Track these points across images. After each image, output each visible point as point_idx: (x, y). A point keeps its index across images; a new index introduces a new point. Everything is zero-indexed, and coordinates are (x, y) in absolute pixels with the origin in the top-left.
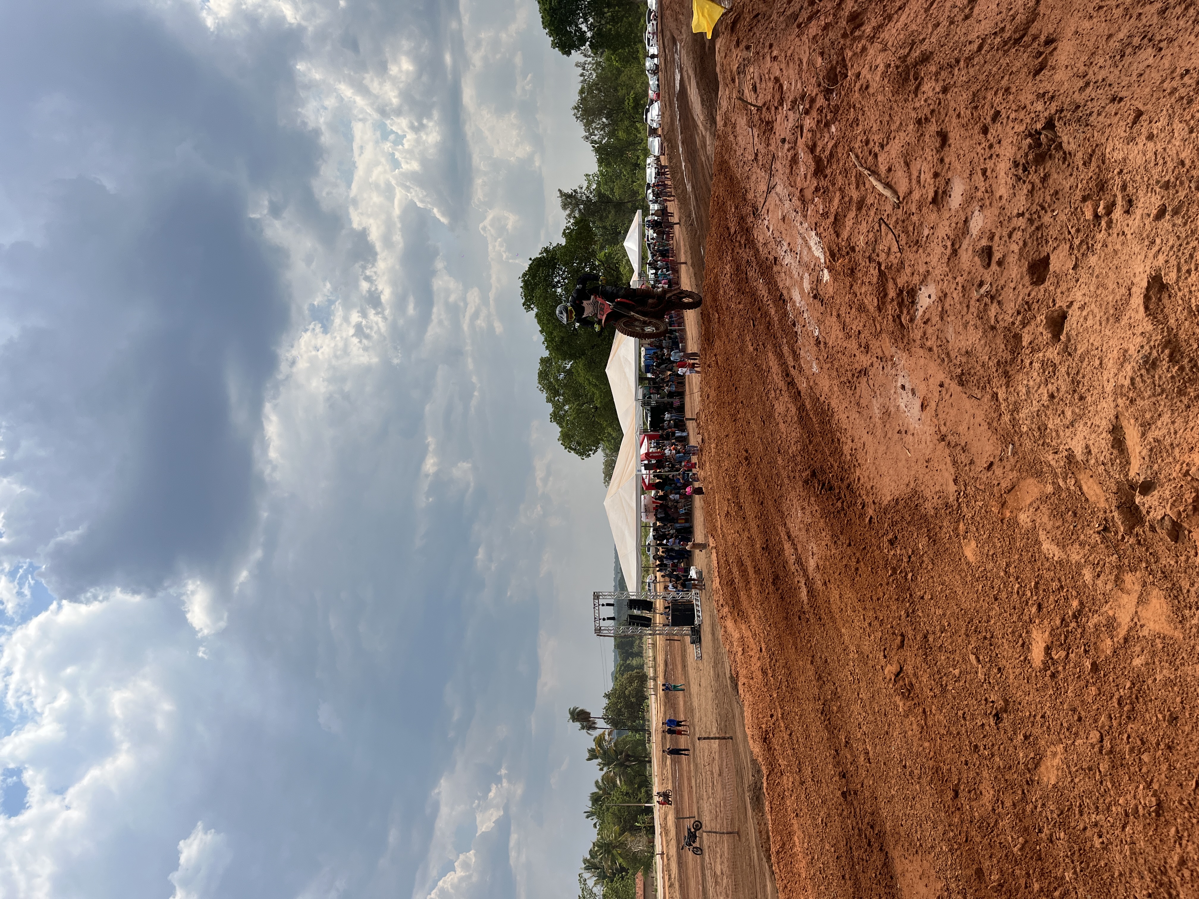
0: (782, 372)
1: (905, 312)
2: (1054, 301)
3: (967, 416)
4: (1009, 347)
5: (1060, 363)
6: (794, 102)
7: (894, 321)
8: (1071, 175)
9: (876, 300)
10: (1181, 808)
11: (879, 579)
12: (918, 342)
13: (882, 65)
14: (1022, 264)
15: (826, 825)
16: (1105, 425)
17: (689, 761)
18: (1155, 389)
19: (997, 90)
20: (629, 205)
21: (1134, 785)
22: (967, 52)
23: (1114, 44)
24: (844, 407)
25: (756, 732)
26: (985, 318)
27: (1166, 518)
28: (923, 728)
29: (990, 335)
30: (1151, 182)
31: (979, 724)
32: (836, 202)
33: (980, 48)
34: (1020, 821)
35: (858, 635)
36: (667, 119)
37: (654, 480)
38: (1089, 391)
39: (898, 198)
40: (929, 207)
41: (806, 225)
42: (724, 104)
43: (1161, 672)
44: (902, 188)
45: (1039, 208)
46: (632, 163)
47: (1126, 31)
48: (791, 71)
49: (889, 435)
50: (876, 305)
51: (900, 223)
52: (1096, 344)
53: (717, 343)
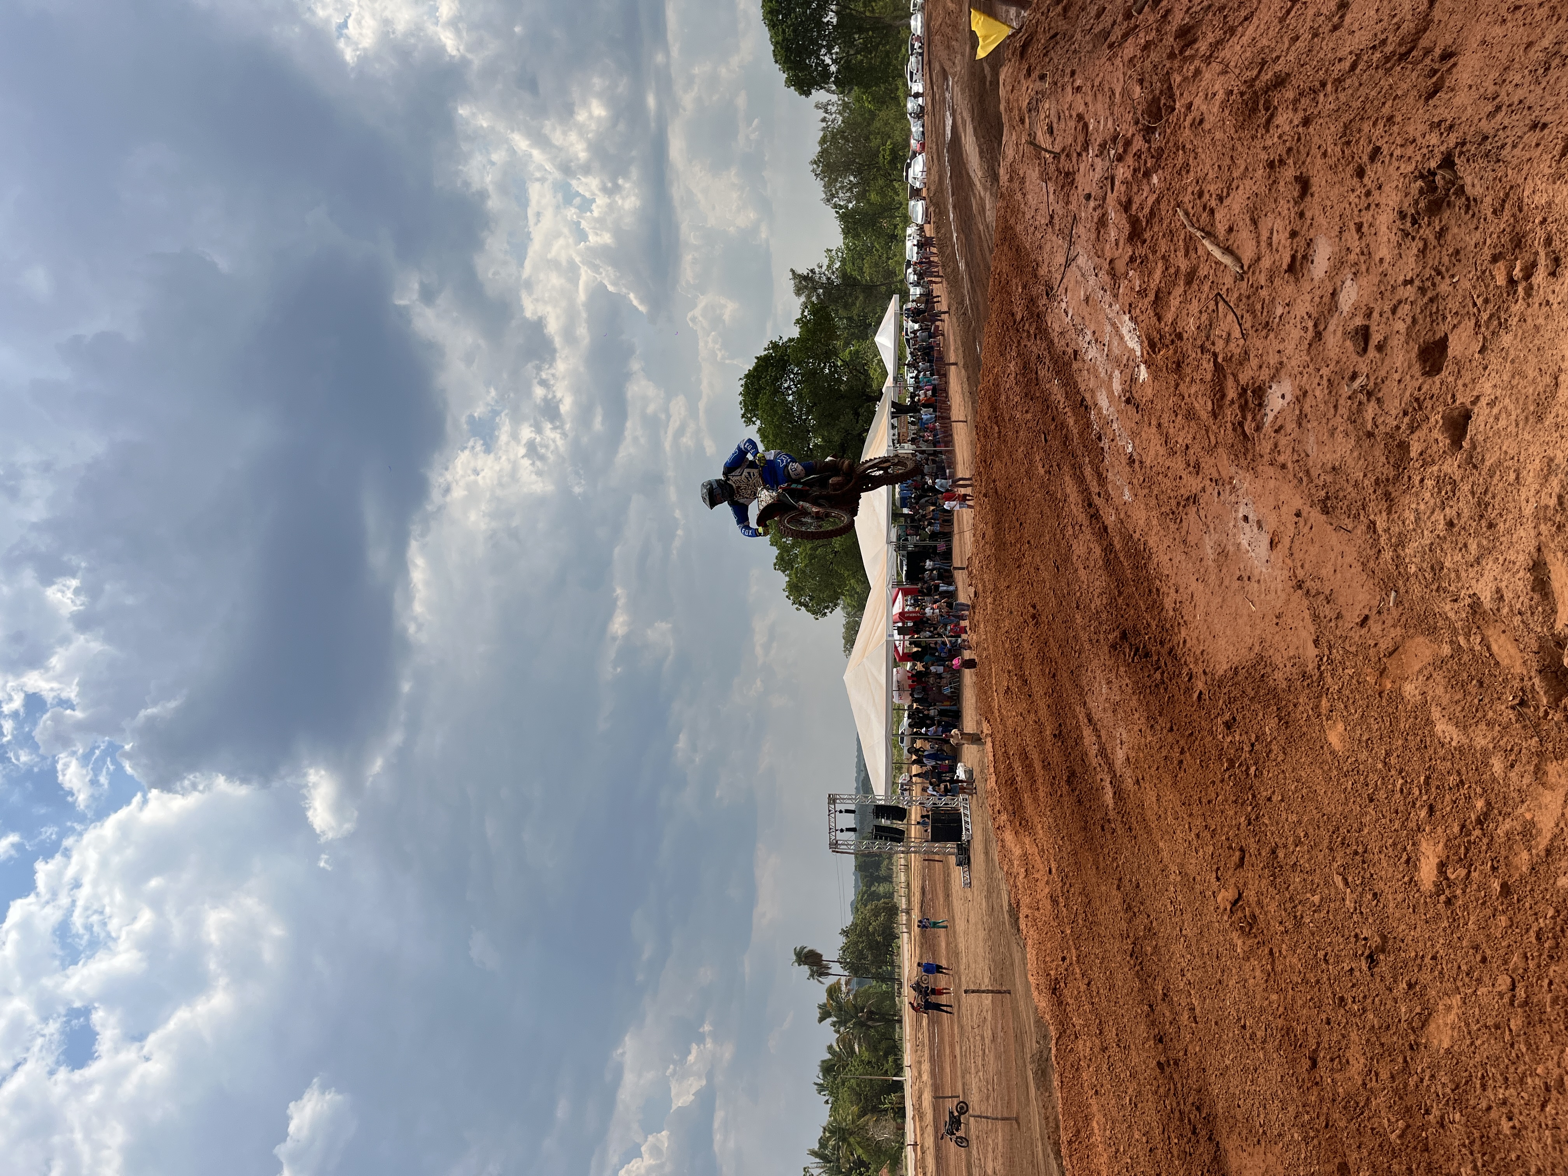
0: (1083, 501)
1: (1249, 418)
2: (1453, 396)
3: (1332, 555)
4: (1392, 461)
5: (1462, 480)
6: (1103, 146)
7: (1234, 430)
8: (1477, 228)
9: (1210, 404)
11: (1211, 775)
12: (1267, 458)
13: (1221, 92)
14: (1409, 349)
15: (1136, 1106)
16: (1522, 559)
17: (952, 1022)
19: (1377, 119)
20: (883, 289)
21: (1558, 1048)
22: (1336, 72)
23: (1536, 54)
24: (1165, 546)
25: (1042, 980)
26: (1359, 421)
28: (1269, 975)
29: (1366, 444)
31: (1347, 968)
32: (1158, 274)
33: (1353, 67)
34: (1401, 1098)
35: (1182, 851)
36: (935, 177)
37: (910, 649)
38: (1501, 515)
39: (1242, 267)
40: (1283, 278)
41: (1116, 307)
42: (1010, 152)
44: (1247, 255)
45: (1433, 273)
46: (888, 235)
47: (1551, 37)
48: (1099, 105)
49: (1226, 582)
50: (1210, 409)
51: (1244, 300)
52: (1511, 452)
53: (997, 465)
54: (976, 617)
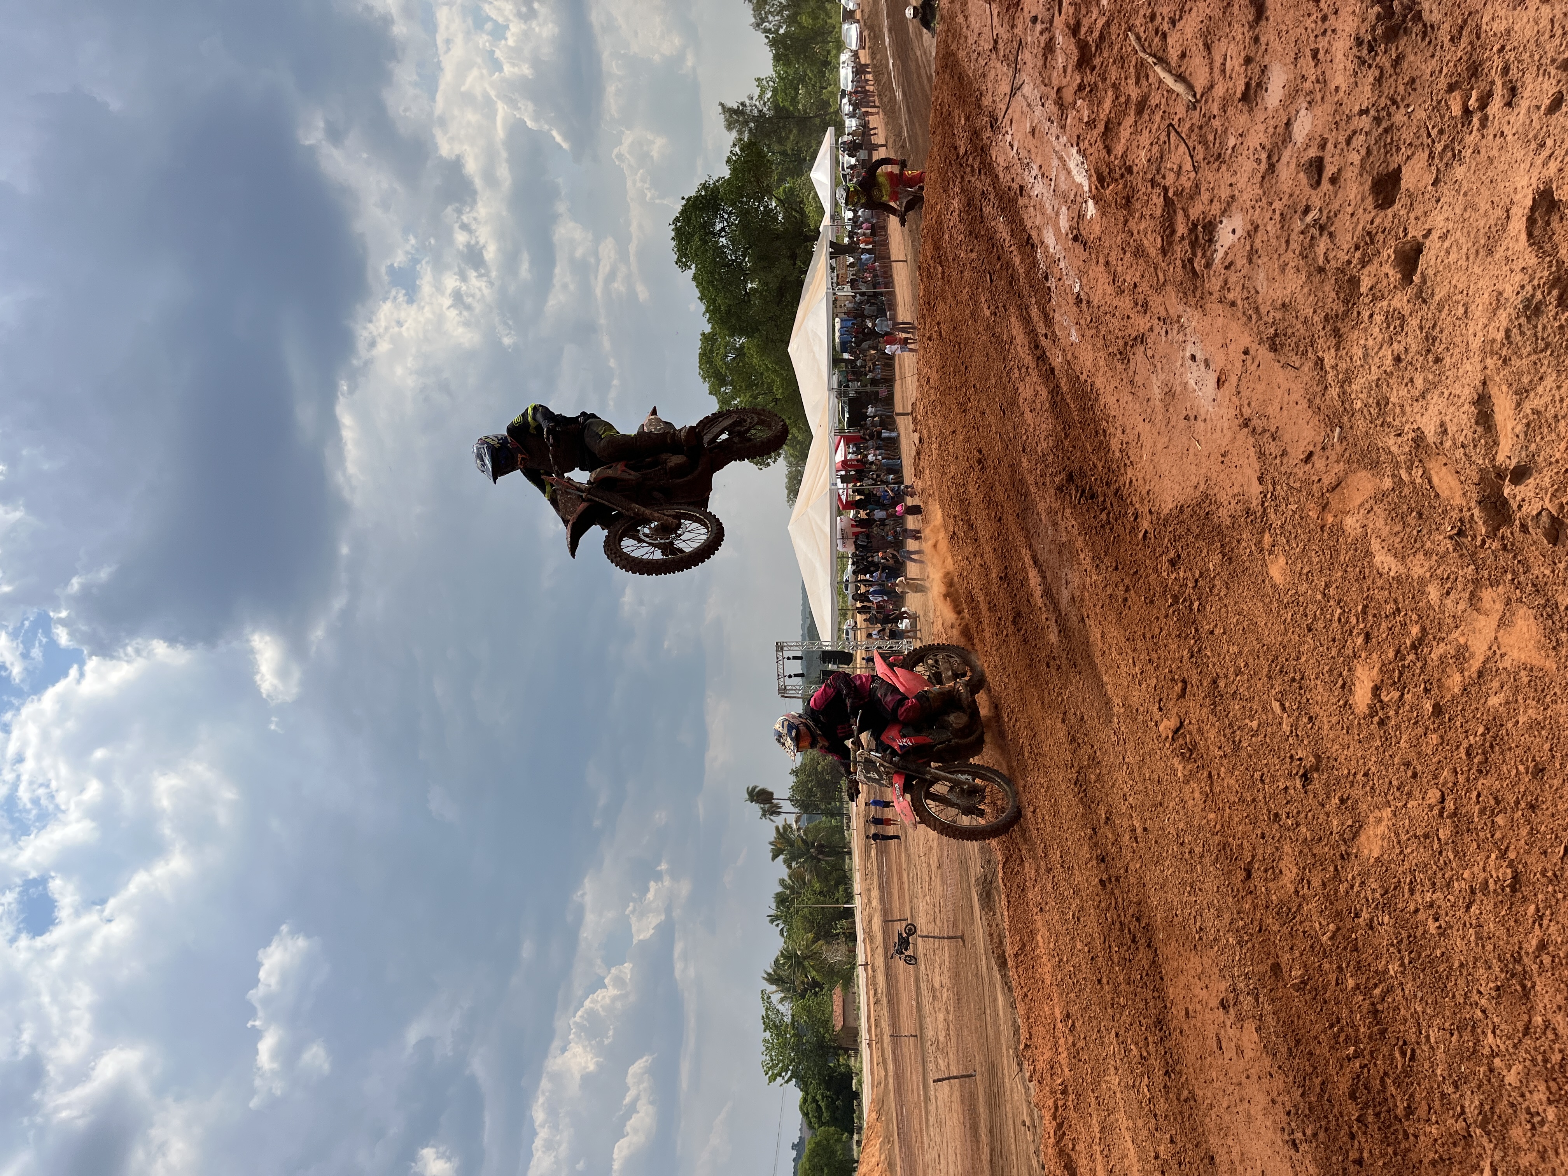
0: (1030, 343)
1: (1199, 254)
2: (1405, 229)
3: (1279, 393)
4: (1342, 296)
5: (1411, 315)
7: (1184, 267)
8: (1433, 56)
9: (1159, 240)
10: (1544, 880)
11: (1155, 611)
12: (1216, 295)
14: (1363, 181)
15: (1079, 919)
16: (1467, 393)
17: (899, 851)
18: (1536, 344)
20: (817, 121)
21: (1483, 855)
24: (1112, 387)
26: (1311, 256)
27: (1544, 513)
28: (1207, 796)
29: (1317, 279)
30: (1543, 61)
31: (1282, 787)
32: (1107, 104)
34: (1332, 903)
35: (1126, 683)
37: (854, 497)
38: (1448, 349)
39: (1194, 96)
40: (1236, 107)
41: (1064, 139)
43: (1525, 712)
44: (1200, 81)
45: (1389, 103)
46: (820, 61)
49: (1173, 422)
50: (1159, 246)
51: (1196, 130)
52: (1460, 286)
53: (941, 306)
54: (921, 464)
